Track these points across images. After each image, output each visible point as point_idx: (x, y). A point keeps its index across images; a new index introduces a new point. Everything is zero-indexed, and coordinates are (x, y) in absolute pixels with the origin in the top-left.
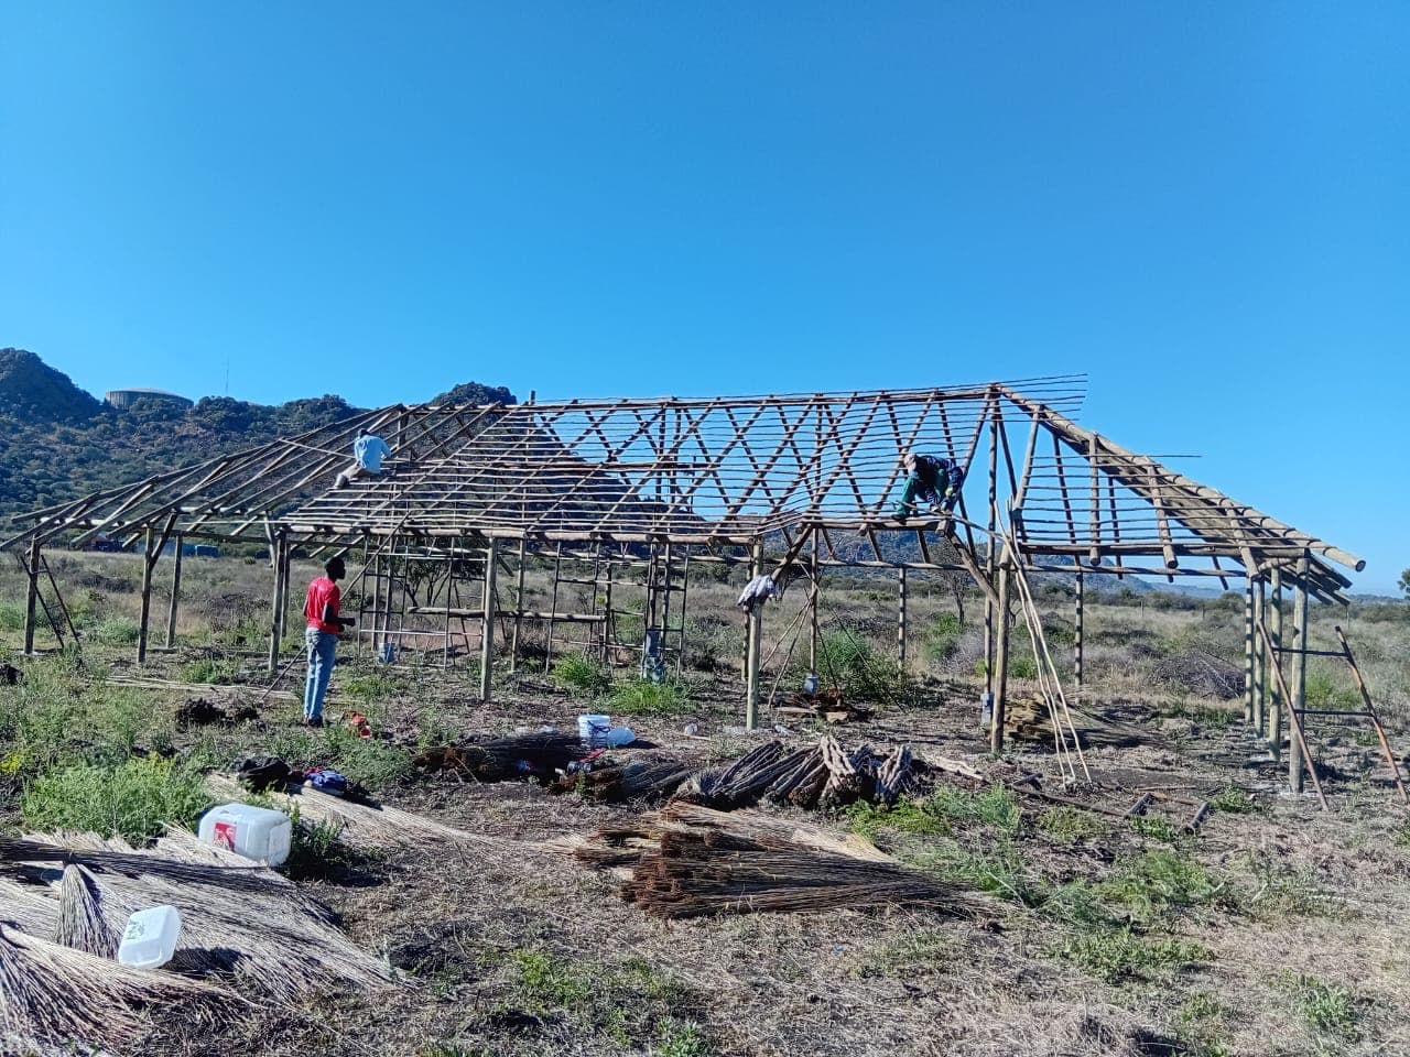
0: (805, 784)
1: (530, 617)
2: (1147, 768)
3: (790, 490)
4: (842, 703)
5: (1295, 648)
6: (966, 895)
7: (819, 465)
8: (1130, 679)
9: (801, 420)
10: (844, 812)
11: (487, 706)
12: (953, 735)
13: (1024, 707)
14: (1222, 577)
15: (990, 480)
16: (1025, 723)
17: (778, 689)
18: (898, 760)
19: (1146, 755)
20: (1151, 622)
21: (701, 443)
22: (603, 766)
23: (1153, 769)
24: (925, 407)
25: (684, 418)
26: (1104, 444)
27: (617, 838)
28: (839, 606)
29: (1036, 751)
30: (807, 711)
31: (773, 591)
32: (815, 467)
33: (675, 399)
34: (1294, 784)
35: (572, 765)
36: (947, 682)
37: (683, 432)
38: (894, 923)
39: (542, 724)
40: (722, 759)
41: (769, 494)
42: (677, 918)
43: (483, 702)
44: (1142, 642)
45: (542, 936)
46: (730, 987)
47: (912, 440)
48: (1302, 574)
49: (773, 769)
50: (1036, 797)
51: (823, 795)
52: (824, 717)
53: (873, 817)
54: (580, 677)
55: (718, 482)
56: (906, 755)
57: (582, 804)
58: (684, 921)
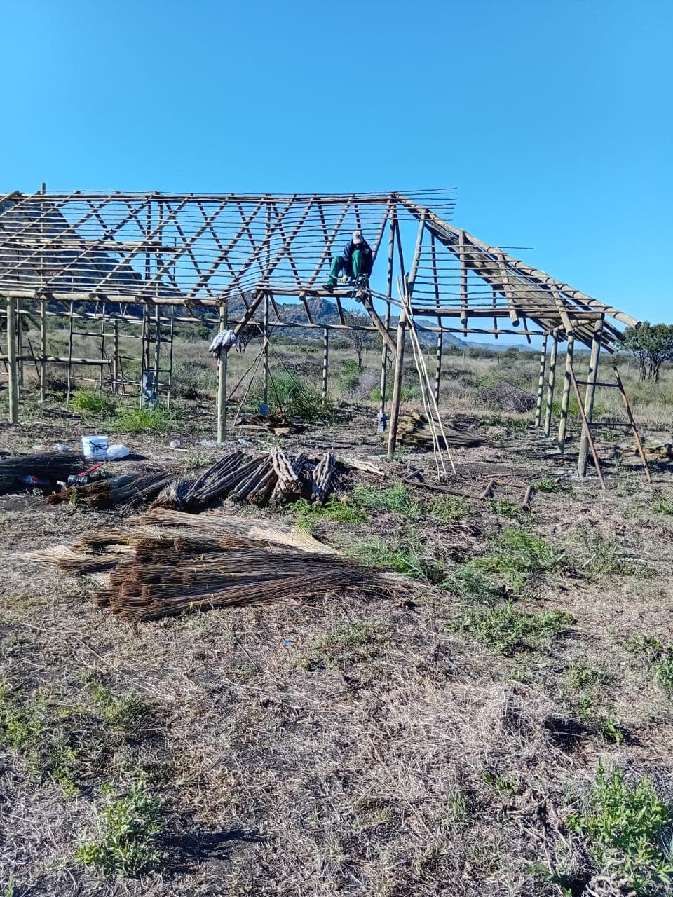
0: (260, 488)
1: (53, 361)
2: (487, 461)
3: (247, 265)
4: (286, 421)
5: (589, 381)
6: (386, 575)
7: (269, 247)
8: (463, 400)
9: (255, 213)
10: (289, 508)
11: (14, 428)
12: (360, 442)
13: (406, 422)
14: (528, 335)
15: (389, 264)
16: (407, 433)
17: (242, 411)
18: (327, 464)
19: (485, 452)
20: (469, 365)
21: (178, 228)
22: (100, 478)
23: (490, 462)
24: (346, 207)
25: (165, 208)
26: (469, 238)
27: (98, 546)
28: (282, 356)
29: (414, 451)
30: (262, 428)
31: (235, 341)
32: (265, 249)
33: (158, 193)
34: (581, 471)
35: (71, 478)
36: (354, 405)
37: (165, 219)
38: (331, 609)
39: (56, 442)
40: (197, 467)
41: (230, 268)
42: (145, 620)
43: (10, 425)
44: (466, 377)
45: (12, 654)
46: (189, 697)
47: (336, 231)
48: (598, 331)
49: (235, 474)
50: (421, 487)
51: (273, 496)
52: (273, 432)
53: (310, 511)
54: (91, 405)
55: (192, 257)
56: (332, 459)
57: (75, 511)
58: (152, 623)
